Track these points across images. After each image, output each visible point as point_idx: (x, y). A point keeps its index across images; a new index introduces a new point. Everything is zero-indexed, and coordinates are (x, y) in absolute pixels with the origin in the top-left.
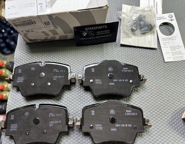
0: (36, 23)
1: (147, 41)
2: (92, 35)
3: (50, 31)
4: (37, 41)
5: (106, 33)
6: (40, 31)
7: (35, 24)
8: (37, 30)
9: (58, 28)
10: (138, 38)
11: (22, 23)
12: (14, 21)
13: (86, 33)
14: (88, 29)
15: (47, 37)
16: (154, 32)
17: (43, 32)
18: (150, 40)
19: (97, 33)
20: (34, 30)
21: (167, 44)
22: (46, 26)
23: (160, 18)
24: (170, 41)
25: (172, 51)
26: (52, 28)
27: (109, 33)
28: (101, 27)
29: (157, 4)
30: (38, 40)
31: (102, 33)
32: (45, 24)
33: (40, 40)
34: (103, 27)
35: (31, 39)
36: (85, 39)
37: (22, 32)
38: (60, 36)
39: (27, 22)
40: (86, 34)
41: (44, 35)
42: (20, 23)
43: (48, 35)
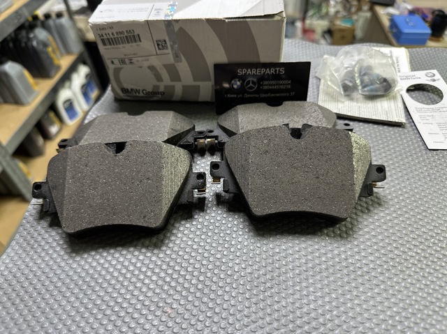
0: (140, 41)
1: (380, 110)
2: (251, 88)
3: (165, 66)
4: (137, 94)
5: (282, 87)
6: (146, 64)
7: (139, 43)
8: (140, 59)
9: (181, 61)
10: (360, 104)
11: (116, 36)
12: (103, 29)
13: (239, 81)
14: (244, 71)
15: (158, 84)
16: (394, 98)
17: (152, 68)
18: (387, 109)
19: (262, 85)
20: (134, 60)
21: (427, 118)
22: (158, 52)
23: (407, 78)
24: (435, 114)
25: (444, 132)
26: (170, 59)
27: (289, 87)
28: (273, 71)
29: (397, 60)
30: (139, 93)
31: (275, 85)
32: (158, 45)
33: (143, 91)
34: (276, 71)
35: (126, 86)
36: (235, 96)
37: (112, 62)
38: (183, 86)
39: (126, 34)
40: (238, 83)
41: (153, 76)
42: (112, 36)
43: (159, 78)
